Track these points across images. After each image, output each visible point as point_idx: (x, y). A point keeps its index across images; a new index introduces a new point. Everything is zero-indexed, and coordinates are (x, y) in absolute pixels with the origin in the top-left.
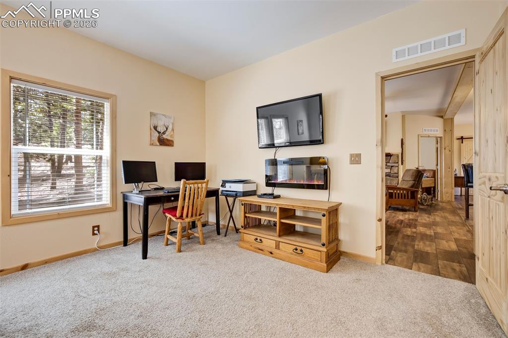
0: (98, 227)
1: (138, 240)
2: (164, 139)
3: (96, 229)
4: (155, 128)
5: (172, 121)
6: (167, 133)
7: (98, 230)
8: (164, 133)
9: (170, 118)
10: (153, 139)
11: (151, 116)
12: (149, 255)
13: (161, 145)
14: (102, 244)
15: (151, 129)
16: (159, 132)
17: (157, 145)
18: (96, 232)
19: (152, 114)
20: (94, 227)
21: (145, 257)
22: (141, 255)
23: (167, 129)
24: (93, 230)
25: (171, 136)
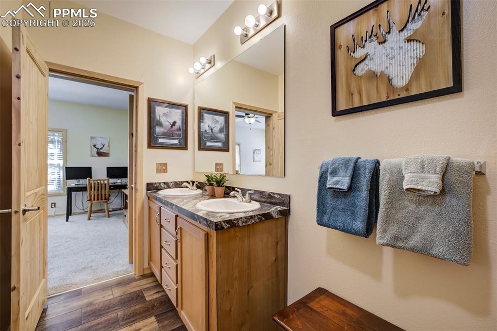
0: (55, 204)
1: (64, 215)
2: (101, 152)
3: (53, 204)
4: (95, 146)
5: (108, 140)
6: (103, 149)
7: (55, 206)
8: (101, 149)
9: (106, 139)
10: (93, 152)
11: (91, 139)
12: (69, 220)
13: (99, 156)
14: (57, 214)
15: (91, 147)
16: (97, 149)
17: (96, 156)
18: (53, 206)
19: (92, 138)
20: (52, 204)
21: (67, 220)
22: (65, 220)
23: (104, 146)
24: (52, 205)
25: (107, 150)
